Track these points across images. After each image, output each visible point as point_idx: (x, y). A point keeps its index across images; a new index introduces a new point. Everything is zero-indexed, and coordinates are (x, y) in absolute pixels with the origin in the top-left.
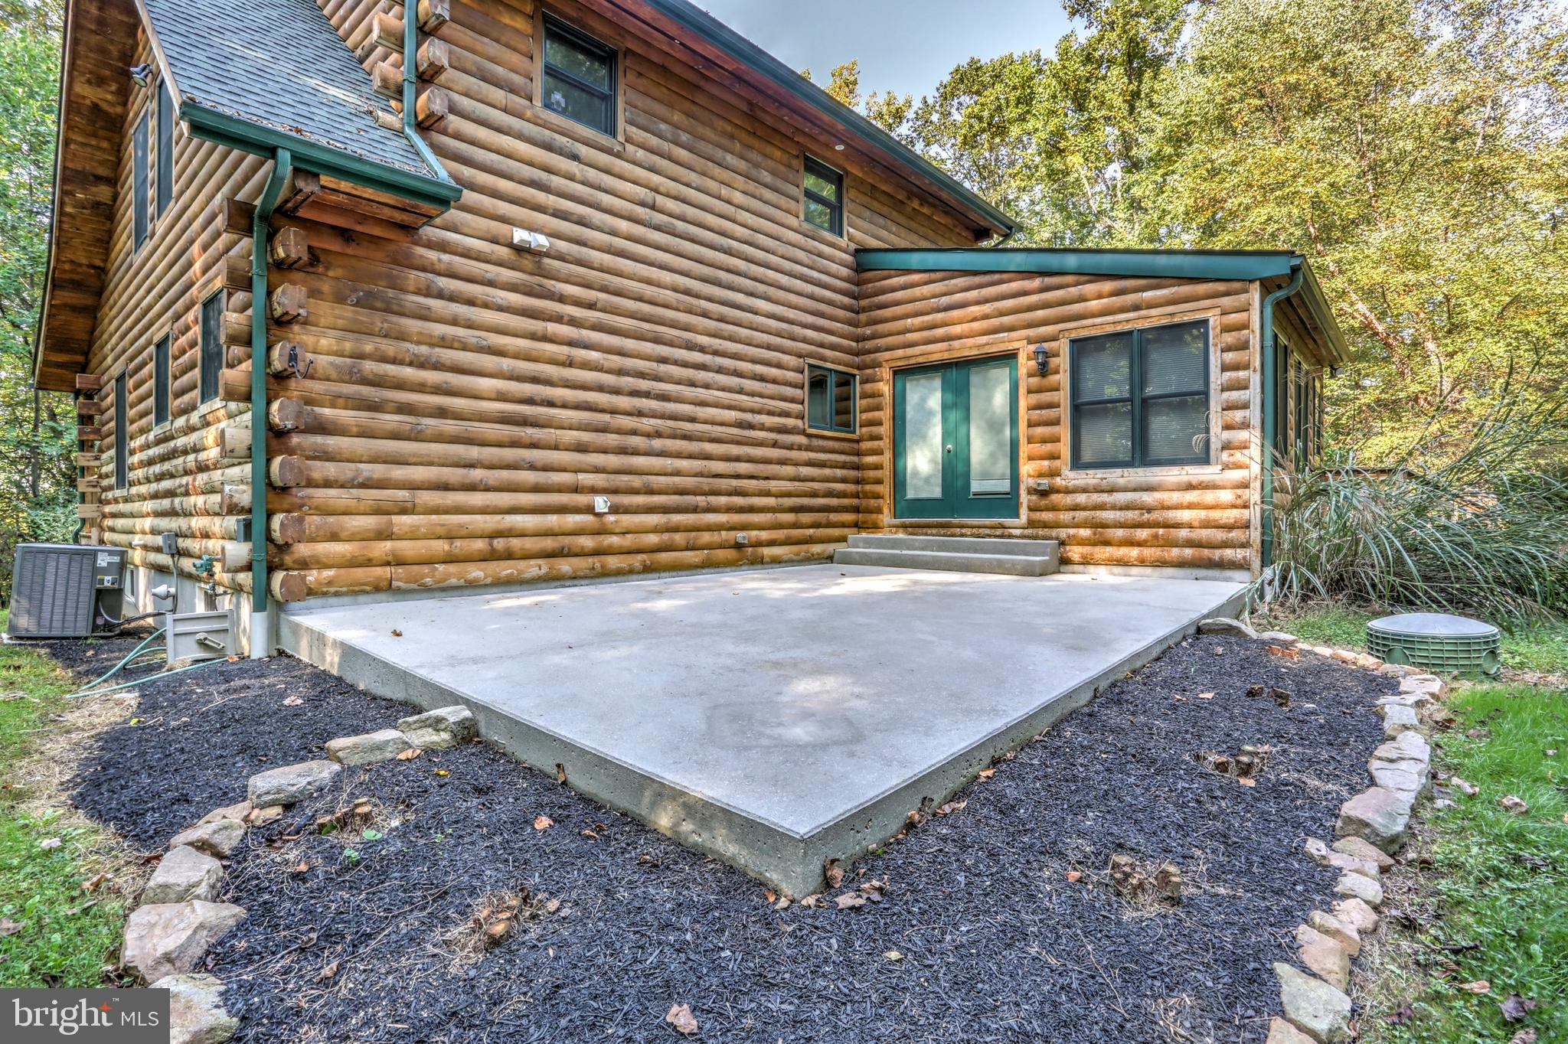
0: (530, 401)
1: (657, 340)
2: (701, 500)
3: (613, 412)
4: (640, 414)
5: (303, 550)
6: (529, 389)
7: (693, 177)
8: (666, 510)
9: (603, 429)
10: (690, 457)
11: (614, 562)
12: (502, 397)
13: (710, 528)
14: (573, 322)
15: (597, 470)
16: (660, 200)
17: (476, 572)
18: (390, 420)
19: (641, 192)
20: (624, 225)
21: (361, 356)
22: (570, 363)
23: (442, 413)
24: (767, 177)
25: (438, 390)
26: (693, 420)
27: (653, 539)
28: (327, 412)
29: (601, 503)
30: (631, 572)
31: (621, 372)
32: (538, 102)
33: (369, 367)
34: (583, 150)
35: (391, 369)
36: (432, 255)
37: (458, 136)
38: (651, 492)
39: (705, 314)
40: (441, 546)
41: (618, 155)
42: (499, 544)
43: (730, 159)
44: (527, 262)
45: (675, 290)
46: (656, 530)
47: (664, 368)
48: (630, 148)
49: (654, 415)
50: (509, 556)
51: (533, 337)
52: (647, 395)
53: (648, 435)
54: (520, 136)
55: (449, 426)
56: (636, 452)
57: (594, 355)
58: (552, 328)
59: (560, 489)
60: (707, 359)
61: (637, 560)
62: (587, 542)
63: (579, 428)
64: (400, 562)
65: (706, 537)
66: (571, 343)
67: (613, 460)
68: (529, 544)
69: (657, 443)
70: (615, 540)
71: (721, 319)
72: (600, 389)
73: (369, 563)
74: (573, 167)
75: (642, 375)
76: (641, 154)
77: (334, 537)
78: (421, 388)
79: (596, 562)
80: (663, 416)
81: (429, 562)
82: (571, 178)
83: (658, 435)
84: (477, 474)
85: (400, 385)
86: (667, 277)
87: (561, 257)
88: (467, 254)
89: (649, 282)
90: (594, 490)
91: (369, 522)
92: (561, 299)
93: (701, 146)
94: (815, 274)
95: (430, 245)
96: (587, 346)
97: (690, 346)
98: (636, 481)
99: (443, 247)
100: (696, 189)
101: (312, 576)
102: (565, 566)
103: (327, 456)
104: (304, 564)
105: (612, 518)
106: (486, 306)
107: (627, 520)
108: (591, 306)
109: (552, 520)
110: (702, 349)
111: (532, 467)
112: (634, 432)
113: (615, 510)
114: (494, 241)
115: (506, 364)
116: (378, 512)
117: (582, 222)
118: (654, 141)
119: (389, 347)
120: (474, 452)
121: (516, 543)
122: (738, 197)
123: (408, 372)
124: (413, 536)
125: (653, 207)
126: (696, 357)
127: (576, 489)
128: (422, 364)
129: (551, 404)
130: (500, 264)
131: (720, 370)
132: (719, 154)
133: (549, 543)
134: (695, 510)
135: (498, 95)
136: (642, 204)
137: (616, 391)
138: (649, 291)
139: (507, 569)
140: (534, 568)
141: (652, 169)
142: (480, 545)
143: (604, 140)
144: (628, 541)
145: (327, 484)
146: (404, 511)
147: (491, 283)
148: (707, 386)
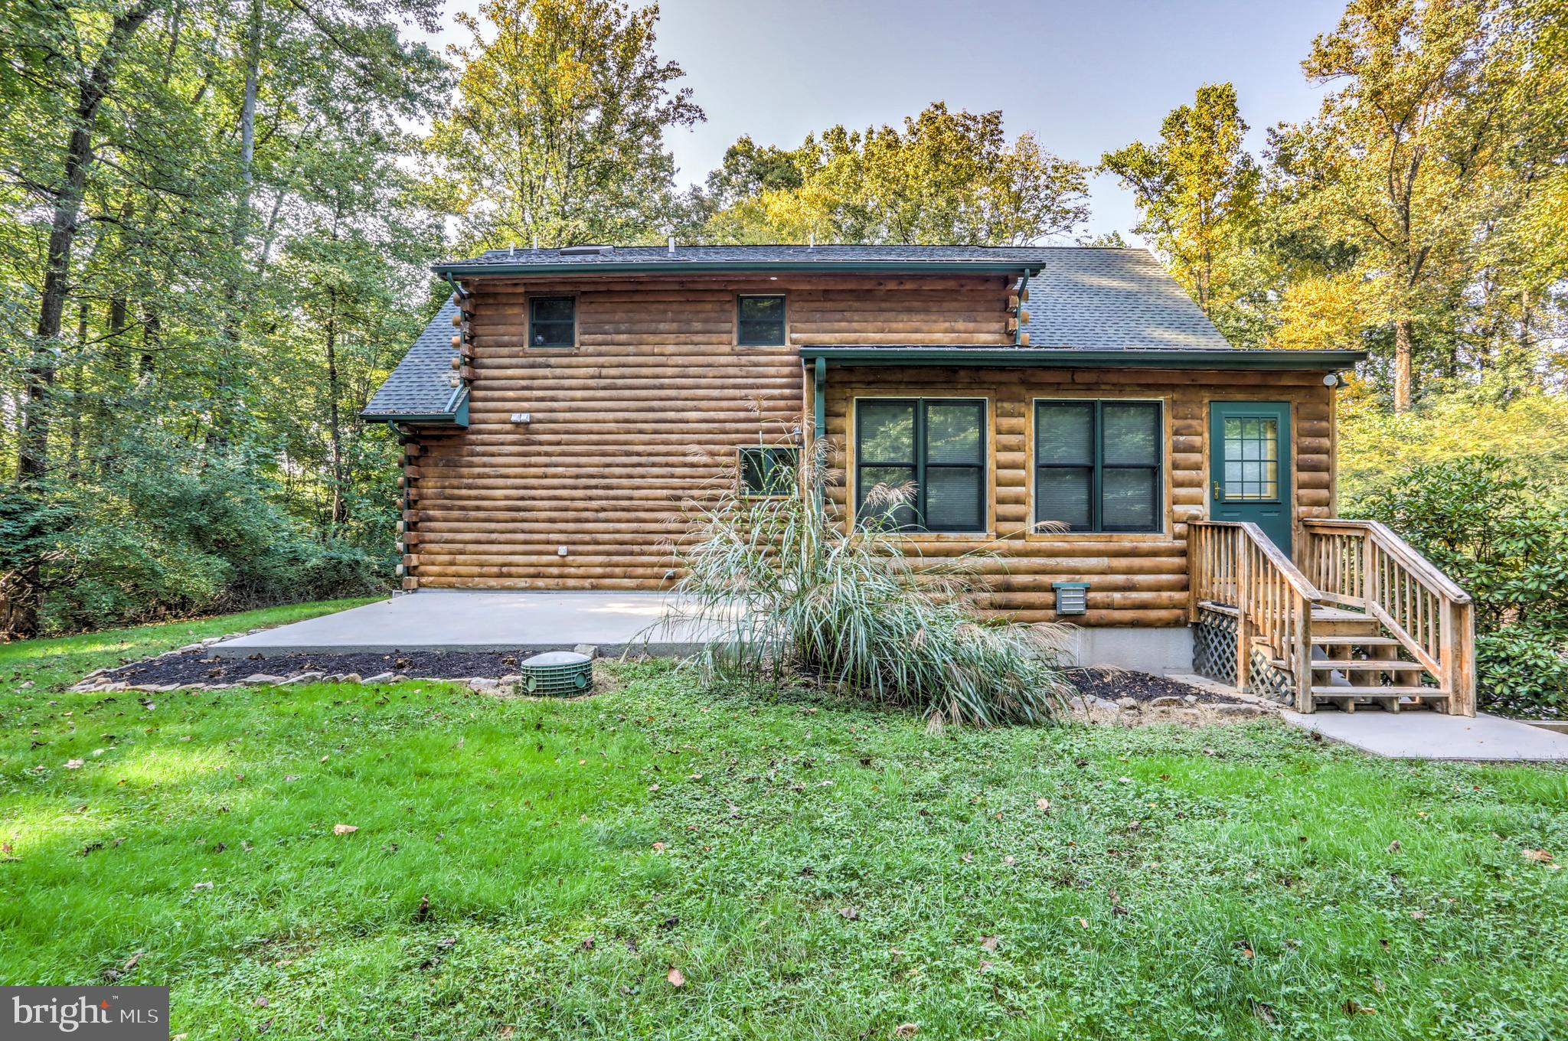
0: (522, 499)
1: (604, 454)
2: (636, 548)
3: (573, 499)
4: (591, 499)
5: (422, 568)
6: (522, 492)
7: (631, 349)
8: (609, 554)
9: (566, 510)
10: (628, 521)
11: (571, 582)
12: (507, 498)
13: (643, 565)
14: (547, 454)
15: (561, 532)
16: (604, 371)
17: (493, 582)
18: (456, 514)
19: (591, 371)
20: (579, 394)
21: (444, 488)
22: (546, 476)
23: (478, 509)
24: (697, 326)
25: (476, 498)
26: (631, 499)
27: (599, 570)
28: (431, 512)
29: (562, 550)
30: (583, 588)
31: (577, 477)
32: (526, 346)
33: (448, 491)
34: (552, 360)
35: (456, 492)
36: (473, 437)
37: (486, 379)
38: (597, 543)
39: (641, 432)
40: (476, 570)
41: (576, 355)
42: (505, 570)
43: (662, 326)
44: (521, 430)
45: (617, 422)
46: (600, 565)
47: (607, 470)
48: (583, 348)
49: (601, 498)
50: (510, 575)
51: (524, 466)
52: (596, 487)
53: (597, 511)
54: (517, 367)
55: (481, 514)
56: (587, 521)
57: (560, 470)
58: (534, 460)
59: (539, 542)
60: (643, 459)
61: (587, 583)
62: (555, 571)
63: (551, 510)
64: (460, 576)
65: (640, 571)
66: (546, 466)
67: (571, 526)
68: (520, 570)
69: (602, 515)
70: (572, 570)
71: (655, 432)
72: (564, 487)
73: (446, 575)
74: (547, 372)
75: (592, 476)
76: (591, 349)
77: (433, 564)
78: (469, 498)
79: (560, 581)
80: (607, 498)
81: (472, 576)
82: (546, 378)
83: (604, 510)
84: (494, 536)
85: (461, 498)
86: (610, 416)
87: (540, 421)
88: (491, 432)
89: (597, 422)
90: (559, 543)
91: (447, 558)
92: (541, 443)
93: (638, 327)
94: (750, 381)
95: (473, 433)
96: (556, 466)
97: (628, 454)
98: (587, 537)
99: (480, 432)
100: (635, 355)
101: (424, 580)
102: (540, 583)
103: (431, 531)
104: (422, 575)
105: (570, 558)
106: (500, 455)
107: (580, 559)
108: (559, 443)
109: (534, 559)
110: (638, 454)
111: (523, 532)
112: (586, 510)
113: (570, 553)
114: (504, 422)
115: (510, 482)
116: (450, 553)
117: (553, 399)
118: (600, 337)
119: (455, 482)
120: (493, 526)
121: (513, 570)
122: (670, 349)
123: (464, 492)
124: (465, 564)
125: (600, 377)
126: (635, 459)
127: (548, 542)
128: (469, 487)
129: (534, 499)
130: (507, 433)
131: (653, 465)
132: (653, 326)
133: (532, 570)
134: (632, 554)
135: (505, 351)
136: (593, 377)
137: (575, 488)
138: (596, 427)
139: (508, 582)
140: (522, 583)
141: (600, 355)
142: (495, 570)
143: (565, 350)
144: (582, 571)
145: (431, 542)
146: (461, 553)
147: (502, 444)
148: (643, 477)
